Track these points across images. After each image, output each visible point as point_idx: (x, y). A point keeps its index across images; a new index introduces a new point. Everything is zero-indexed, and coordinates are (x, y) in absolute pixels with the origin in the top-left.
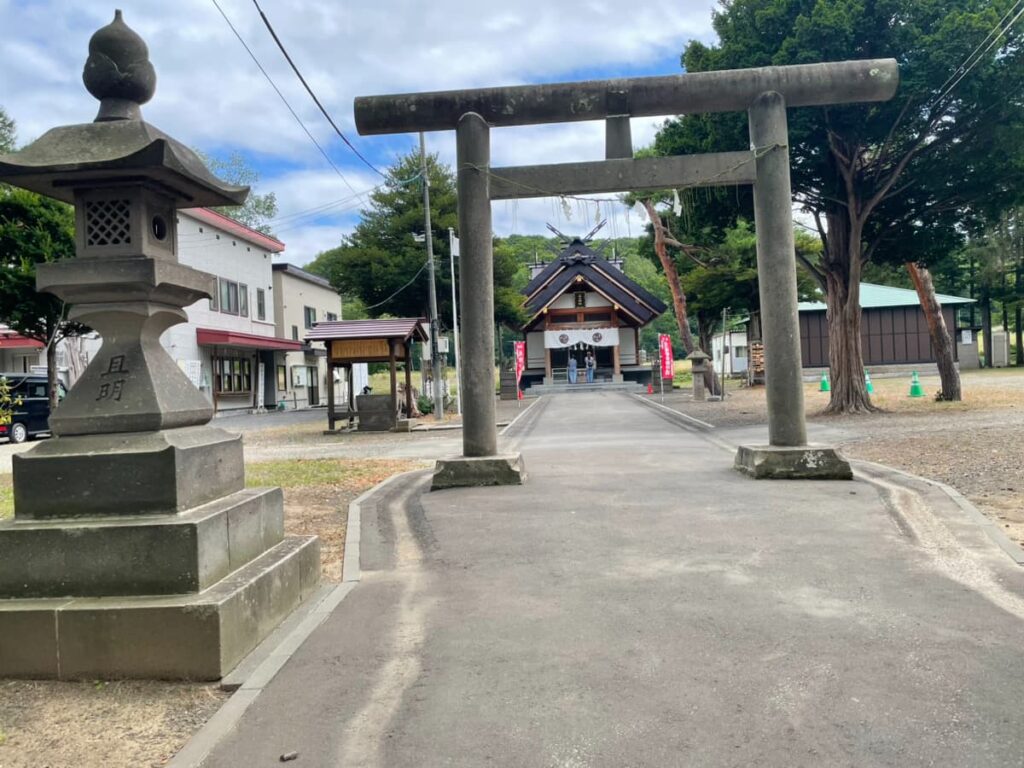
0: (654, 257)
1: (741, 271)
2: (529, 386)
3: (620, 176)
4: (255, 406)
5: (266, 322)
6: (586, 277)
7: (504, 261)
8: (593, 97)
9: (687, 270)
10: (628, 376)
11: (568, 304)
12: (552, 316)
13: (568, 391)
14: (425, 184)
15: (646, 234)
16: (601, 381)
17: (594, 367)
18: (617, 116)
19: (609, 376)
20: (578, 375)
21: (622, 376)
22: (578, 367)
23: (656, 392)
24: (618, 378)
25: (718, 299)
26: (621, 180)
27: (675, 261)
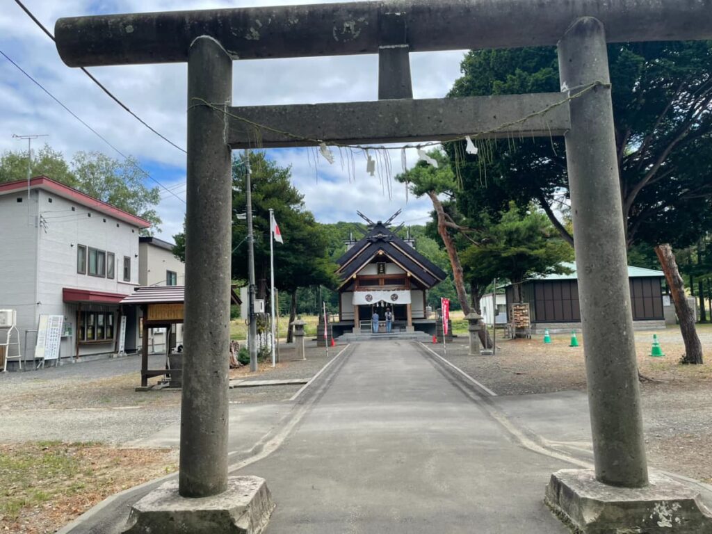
0: (437, 237)
1: (505, 249)
2: (342, 334)
3: (396, 120)
4: (116, 351)
5: (130, 283)
6: (386, 251)
7: (317, 237)
8: (362, 19)
9: (463, 248)
10: (418, 327)
11: (373, 272)
12: (360, 281)
13: (371, 339)
14: (247, 172)
15: (431, 220)
16: (397, 331)
17: (393, 319)
18: (393, 47)
19: (403, 327)
20: (380, 326)
21: (413, 328)
22: (380, 320)
23: (439, 342)
24: (410, 329)
25: (487, 271)
26: (397, 126)
27: (453, 241)
